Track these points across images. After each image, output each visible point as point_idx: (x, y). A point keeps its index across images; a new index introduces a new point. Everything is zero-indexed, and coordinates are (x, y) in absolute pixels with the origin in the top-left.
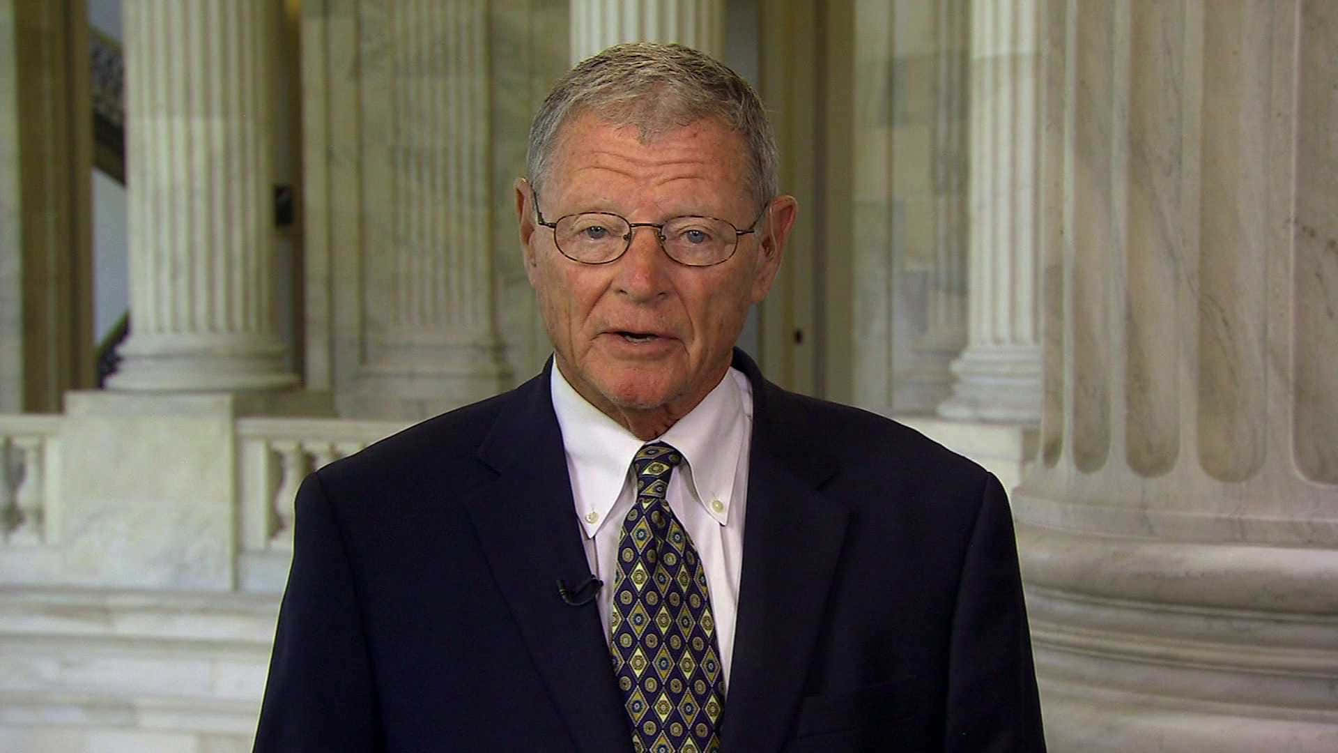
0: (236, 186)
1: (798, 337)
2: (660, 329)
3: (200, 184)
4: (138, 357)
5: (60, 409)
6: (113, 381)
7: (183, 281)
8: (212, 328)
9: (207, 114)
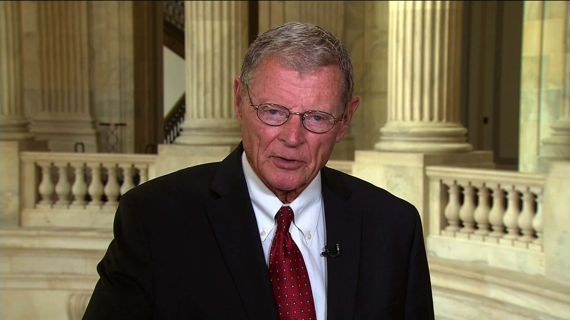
0: (233, 51)
1: (486, 121)
2: (297, 158)
3: (217, 50)
4: (190, 129)
5: (154, 151)
6: (178, 140)
7: (209, 95)
8: (222, 116)
9: (221, 19)
